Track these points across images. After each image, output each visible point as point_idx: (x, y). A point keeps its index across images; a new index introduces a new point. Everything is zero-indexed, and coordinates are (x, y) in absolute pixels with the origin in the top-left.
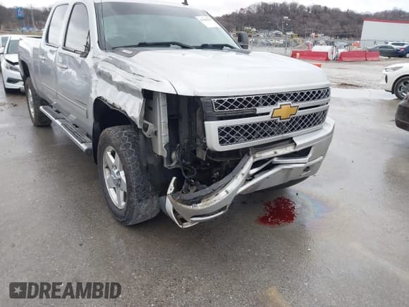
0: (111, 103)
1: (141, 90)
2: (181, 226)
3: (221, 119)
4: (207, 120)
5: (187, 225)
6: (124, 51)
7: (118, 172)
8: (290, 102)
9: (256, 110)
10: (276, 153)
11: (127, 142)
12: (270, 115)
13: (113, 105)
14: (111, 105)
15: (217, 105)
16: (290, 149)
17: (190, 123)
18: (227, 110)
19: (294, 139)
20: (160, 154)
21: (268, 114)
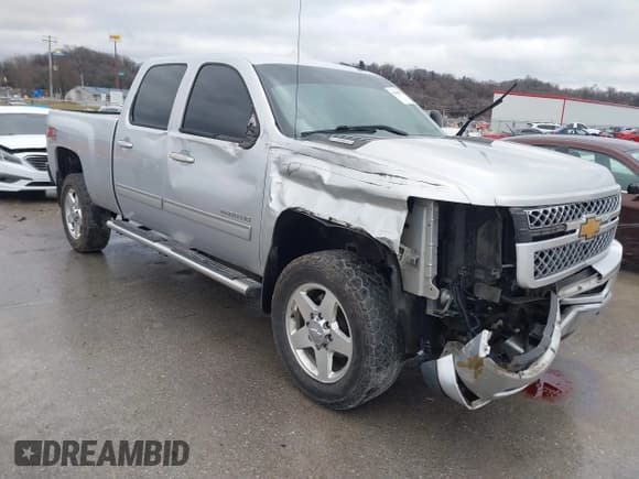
0: (327, 218)
1: (406, 199)
2: (470, 408)
3: (536, 239)
4: (519, 242)
5: (478, 405)
6: (333, 139)
7: (327, 323)
8: (594, 215)
9: (566, 226)
10: (580, 288)
11: (354, 277)
12: (577, 232)
13: (330, 221)
14: (325, 221)
15: (532, 219)
16: (593, 283)
17: (466, 245)
18: (542, 226)
19: (594, 266)
20: (420, 293)
21: (574, 231)
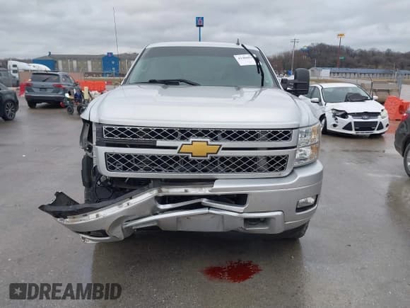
8: (208, 140)
9: (155, 142)
10: (186, 191)
12: (178, 150)
15: (106, 132)
16: (205, 191)
18: (117, 137)
21: (175, 148)
